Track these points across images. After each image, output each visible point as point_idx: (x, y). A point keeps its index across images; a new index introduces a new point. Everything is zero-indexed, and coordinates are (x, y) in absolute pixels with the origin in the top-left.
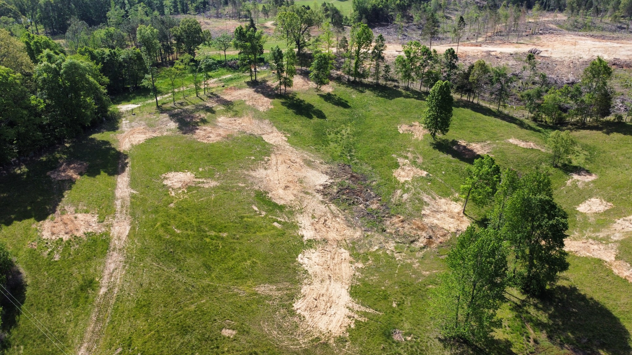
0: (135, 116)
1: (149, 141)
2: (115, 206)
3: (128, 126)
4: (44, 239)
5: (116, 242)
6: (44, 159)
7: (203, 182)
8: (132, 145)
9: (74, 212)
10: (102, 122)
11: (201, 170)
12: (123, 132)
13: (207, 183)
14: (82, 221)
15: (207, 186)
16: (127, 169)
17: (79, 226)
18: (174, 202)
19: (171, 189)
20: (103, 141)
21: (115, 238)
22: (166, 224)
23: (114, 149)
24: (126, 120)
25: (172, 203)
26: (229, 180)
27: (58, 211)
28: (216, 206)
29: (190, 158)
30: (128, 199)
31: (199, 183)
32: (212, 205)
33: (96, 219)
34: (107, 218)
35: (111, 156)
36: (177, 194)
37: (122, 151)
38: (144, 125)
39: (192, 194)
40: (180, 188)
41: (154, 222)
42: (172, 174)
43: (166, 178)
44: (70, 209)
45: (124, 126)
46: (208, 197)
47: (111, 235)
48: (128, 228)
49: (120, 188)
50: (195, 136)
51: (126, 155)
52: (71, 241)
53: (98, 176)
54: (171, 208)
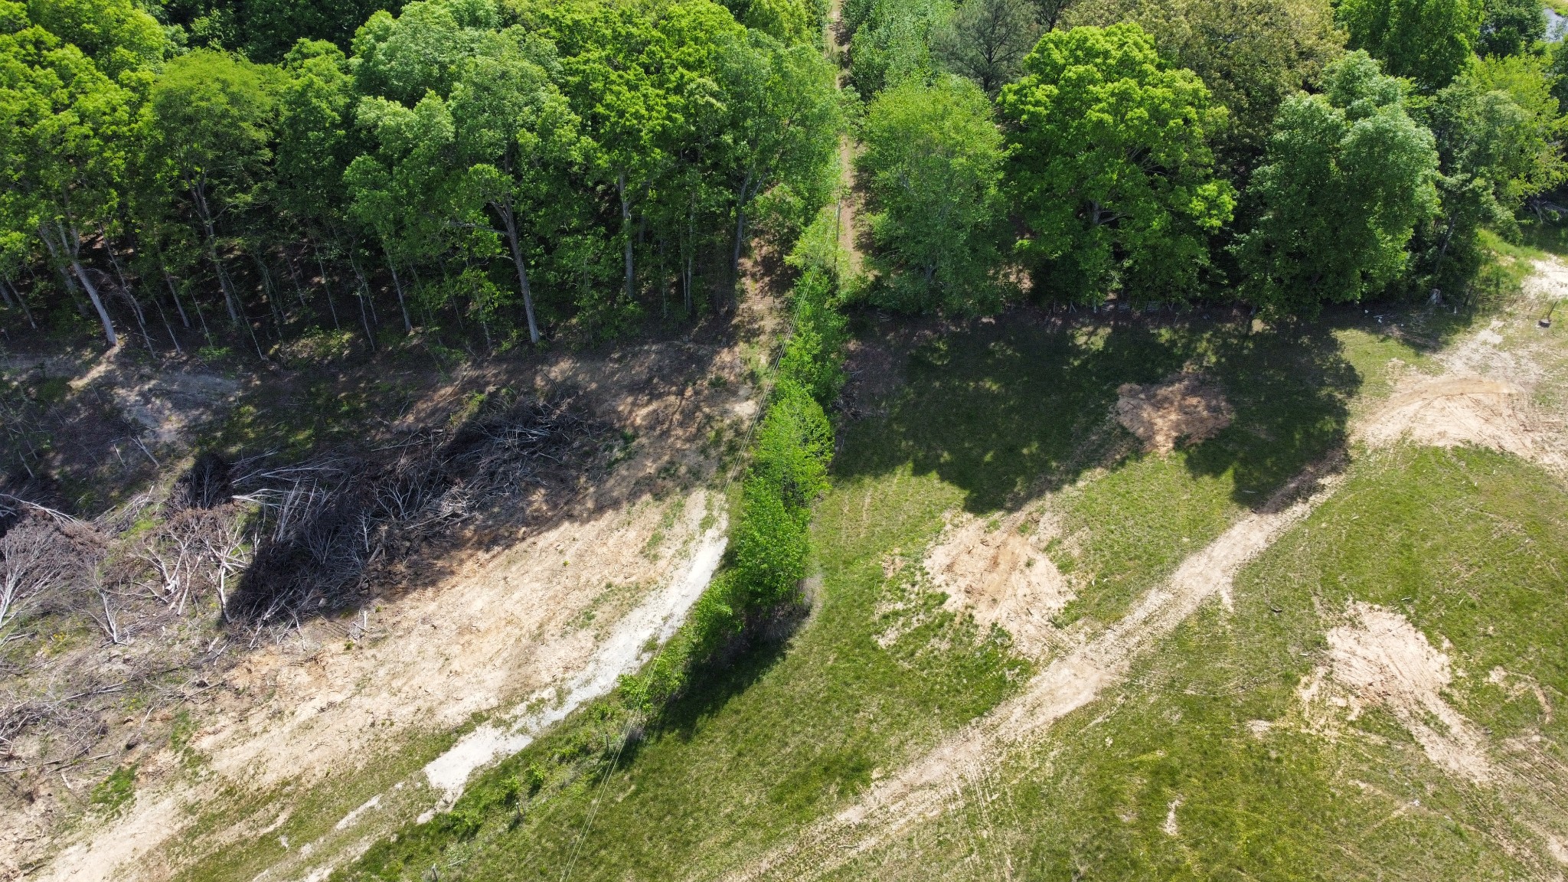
0: (1542, 331)
1: (1477, 455)
2: (1134, 604)
3: (1477, 357)
4: (921, 569)
5: (1018, 712)
6: (1165, 334)
7: (1442, 730)
8: (1405, 434)
9: (1044, 545)
10: (1420, 300)
11: (1496, 676)
12: (1438, 371)
13: (1455, 741)
14: (1029, 584)
15: (1436, 751)
16: (1299, 509)
17: (1010, 591)
18: (1281, 723)
19: (1321, 671)
20: (1350, 369)
21: (1029, 698)
22: (1173, 772)
23: (1342, 415)
24: (1500, 331)
25: (1270, 719)
26: (1541, 794)
27: (1020, 516)
28: (1373, 850)
29: (1516, 606)
30: (1188, 608)
31: (1430, 720)
32: (1367, 832)
33: (1057, 604)
34: (1079, 623)
35: (1308, 435)
36: (1316, 704)
37: (1352, 440)
38: (1525, 384)
39: (1357, 740)
40: (1349, 690)
41: (1154, 738)
42: (1388, 624)
43: (1354, 624)
44: (1049, 528)
45: (1464, 351)
46: (1389, 796)
47: (1033, 680)
48: (1086, 697)
49: (1211, 559)
51: (1348, 460)
52: (952, 620)
53: (1207, 478)
54: (1245, 735)
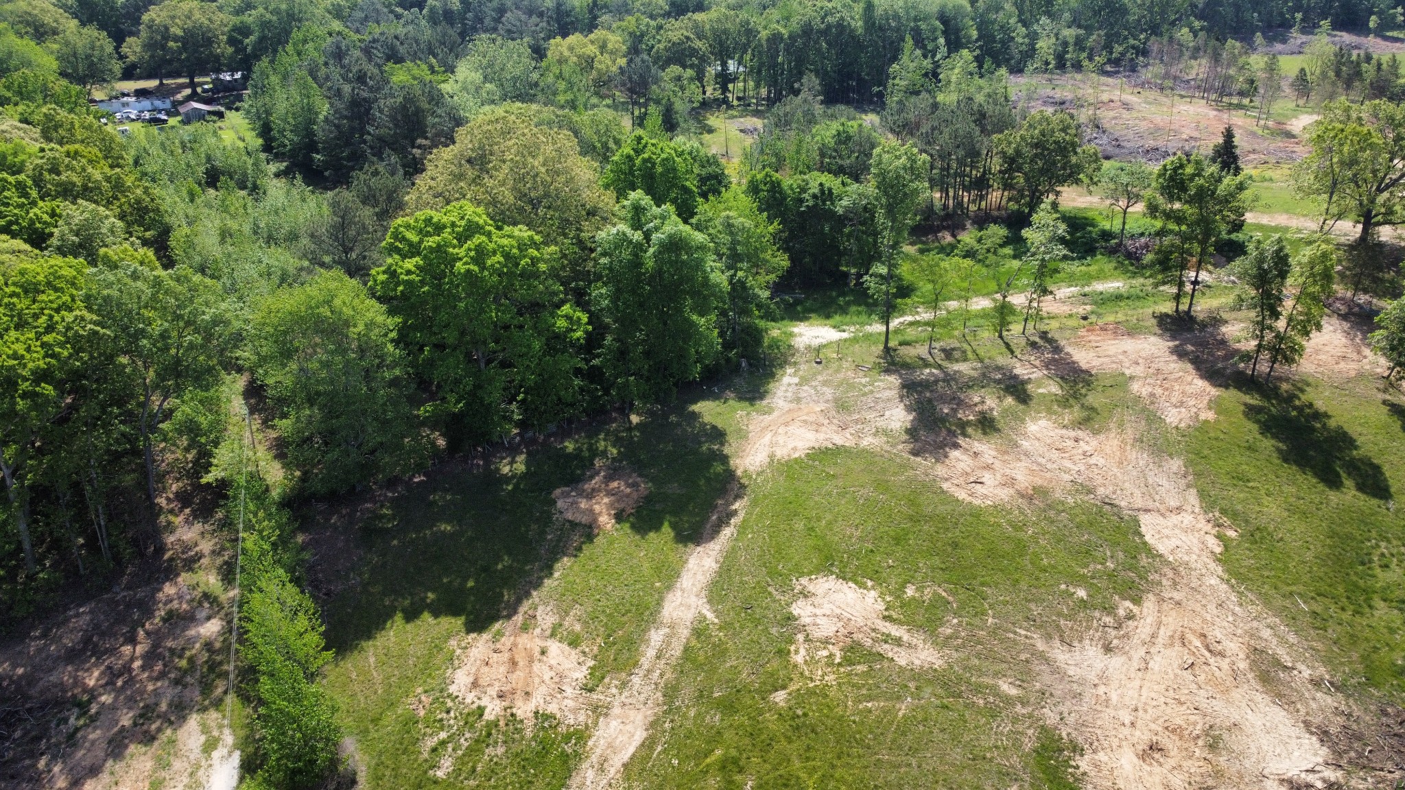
0: (820, 367)
1: (822, 455)
2: (643, 647)
3: (789, 394)
4: (449, 696)
5: (590, 774)
6: (570, 446)
7: (898, 642)
8: (772, 457)
9: (548, 632)
10: (737, 369)
11: (910, 591)
12: (769, 411)
13: (910, 646)
14: (551, 667)
15: (902, 658)
16: (727, 532)
17: (537, 680)
18: (793, 687)
19: (801, 637)
20: (714, 427)
21: (594, 759)
22: (735, 761)
23: (724, 459)
24: (795, 374)
25: (784, 687)
26: (978, 656)
27: (519, 619)
28: (900, 748)
29: (897, 540)
30: (685, 633)
31: (887, 639)
32: (890, 736)
33: (581, 674)
34: (607, 680)
35: (708, 480)
36: (811, 661)
37: (739, 473)
38: (827, 401)
39: (850, 674)
40: (826, 642)
41: (708, 742)
42: (827, 586)
43: (805, 594)
44: (546, 618)
45: (780, 393)
46: (890, 704)
47: (590, 743)
48: (640, 735)
49: (683, 591)
50: (940, 470)
51: (743, 487)
52: (497, 726)
53: (652, 535)
54: (773, 707)
